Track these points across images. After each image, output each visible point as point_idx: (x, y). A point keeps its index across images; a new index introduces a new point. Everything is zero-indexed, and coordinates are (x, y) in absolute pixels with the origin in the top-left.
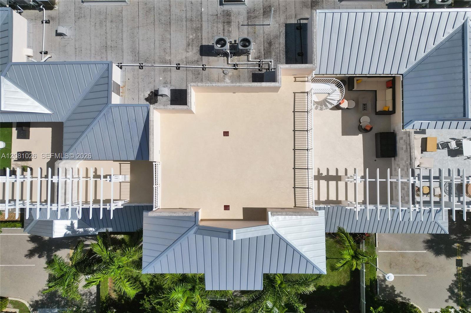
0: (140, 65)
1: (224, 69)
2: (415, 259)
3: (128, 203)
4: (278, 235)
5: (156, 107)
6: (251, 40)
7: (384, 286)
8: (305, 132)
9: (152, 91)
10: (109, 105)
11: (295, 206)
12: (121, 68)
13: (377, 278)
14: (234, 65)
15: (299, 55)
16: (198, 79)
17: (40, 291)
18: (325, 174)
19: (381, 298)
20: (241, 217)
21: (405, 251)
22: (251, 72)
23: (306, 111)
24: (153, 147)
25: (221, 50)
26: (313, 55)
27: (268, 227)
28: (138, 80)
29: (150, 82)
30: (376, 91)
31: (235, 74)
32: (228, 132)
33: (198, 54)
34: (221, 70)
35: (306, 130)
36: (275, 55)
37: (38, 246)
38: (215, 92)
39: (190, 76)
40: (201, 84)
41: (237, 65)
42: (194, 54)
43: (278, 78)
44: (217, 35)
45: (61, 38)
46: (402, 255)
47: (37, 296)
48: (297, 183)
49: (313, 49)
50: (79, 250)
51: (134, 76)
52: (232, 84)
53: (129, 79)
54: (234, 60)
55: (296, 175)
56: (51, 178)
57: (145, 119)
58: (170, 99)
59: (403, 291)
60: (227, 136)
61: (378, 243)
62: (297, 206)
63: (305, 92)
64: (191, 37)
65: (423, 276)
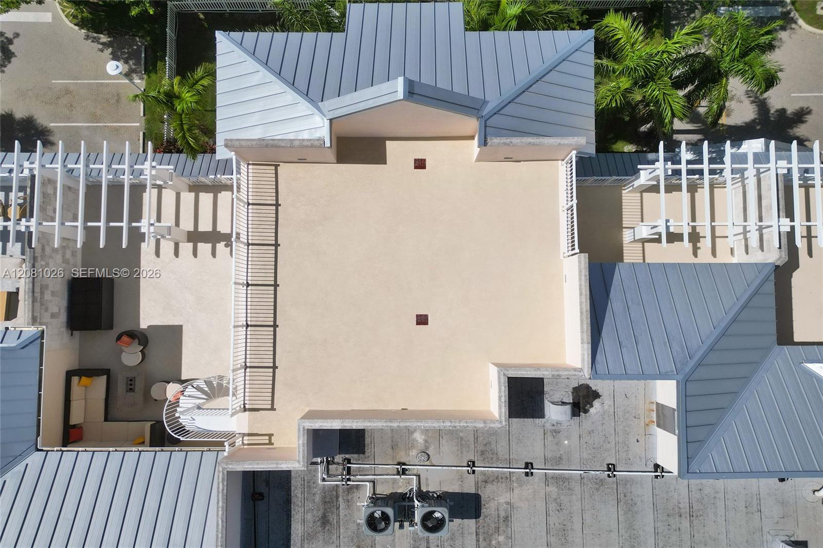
0: (614, 473)
1: (428, 463)
2: (72, 110)
3: (624, 186)
4: (312, 102)
5: (576, 373)
6: (365, 529)
7: (131, 62)
8: (253, 323)
9: (585, 413)
10: (680, 377)
11: (276, 166)
12: (657, 466)
13: (144, 76)
14: (404, 472)
15: (261, 494)
16: (485, 442)
17: (779, 47)
18: (221, 246)
19: (138, 40)
20: (389, 144)
21: (89, 126)
22: (369, 457)
23: (248, 370)
24: (580, 285)
25: (433, 504)
26: (225, 491)
27: (331, 114)
28: (617, 439)
29: (590, 433)
30: (106, 420)
31: (403, 453)
32: (418, 323)
33: (484, 497)
34: (434, 460)
35: (249, 328)
36: (314, 494)
37: (788, 130)
38: (445, 411)
39: (501, 448)
40: (477, 425)
41: (398, 473)
42: (493, 499)
43: (306, 438)
44: (442, 544)
45: (793, 535)
46: (95, 118)
47: (784, 39)
48: (271, 215)
49: (225, 505)
50: (716, 107)
51: (626, 448)
52: (408, 424)
53: (638, 441)
54: (406, 484)
55: (274, 231)
56: (794, 226)
57: (599, 348)
58: (546, 396)
59: (96, 52)
60: (421, 315)
61: (139, 140)
62: (273, 168)
63: (249, 411)
64: (501, 538)
65: (59, 80)
